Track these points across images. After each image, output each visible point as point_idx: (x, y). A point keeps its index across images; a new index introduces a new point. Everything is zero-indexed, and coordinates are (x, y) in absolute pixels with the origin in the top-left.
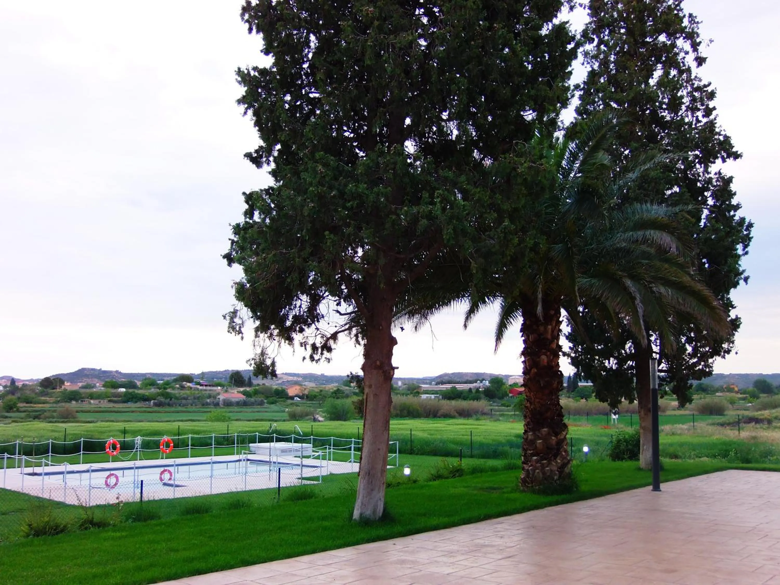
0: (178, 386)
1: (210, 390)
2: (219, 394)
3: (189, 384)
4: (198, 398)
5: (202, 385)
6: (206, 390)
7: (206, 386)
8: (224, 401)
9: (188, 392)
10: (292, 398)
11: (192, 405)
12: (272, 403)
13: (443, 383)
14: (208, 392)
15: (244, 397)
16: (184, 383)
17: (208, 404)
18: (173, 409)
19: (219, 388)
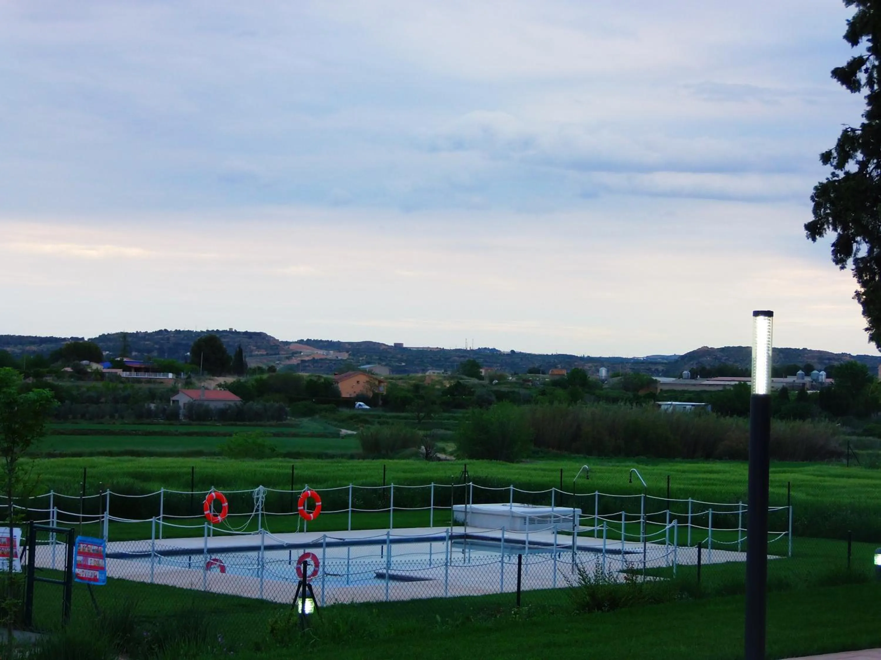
0: (69, 369)
1: (149, 381)
2: (175, 391)
3: (95, 366)
4: (126, 399)
5: (126, 368)
6: (139, 381)
7: (137, 370)
8: (190, 407)
9: (100, 384)
10: (350, 403)
11: (112, 416)
12: (305, 414)
13: (707, 374)
14: (145, 386)
15: (237, 398)
16: (85, 362)
17: (150, 414)
18: (69, 426)
19: (171, 375)
